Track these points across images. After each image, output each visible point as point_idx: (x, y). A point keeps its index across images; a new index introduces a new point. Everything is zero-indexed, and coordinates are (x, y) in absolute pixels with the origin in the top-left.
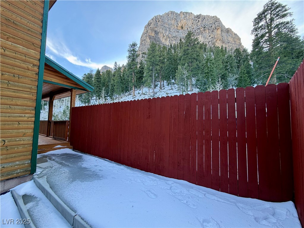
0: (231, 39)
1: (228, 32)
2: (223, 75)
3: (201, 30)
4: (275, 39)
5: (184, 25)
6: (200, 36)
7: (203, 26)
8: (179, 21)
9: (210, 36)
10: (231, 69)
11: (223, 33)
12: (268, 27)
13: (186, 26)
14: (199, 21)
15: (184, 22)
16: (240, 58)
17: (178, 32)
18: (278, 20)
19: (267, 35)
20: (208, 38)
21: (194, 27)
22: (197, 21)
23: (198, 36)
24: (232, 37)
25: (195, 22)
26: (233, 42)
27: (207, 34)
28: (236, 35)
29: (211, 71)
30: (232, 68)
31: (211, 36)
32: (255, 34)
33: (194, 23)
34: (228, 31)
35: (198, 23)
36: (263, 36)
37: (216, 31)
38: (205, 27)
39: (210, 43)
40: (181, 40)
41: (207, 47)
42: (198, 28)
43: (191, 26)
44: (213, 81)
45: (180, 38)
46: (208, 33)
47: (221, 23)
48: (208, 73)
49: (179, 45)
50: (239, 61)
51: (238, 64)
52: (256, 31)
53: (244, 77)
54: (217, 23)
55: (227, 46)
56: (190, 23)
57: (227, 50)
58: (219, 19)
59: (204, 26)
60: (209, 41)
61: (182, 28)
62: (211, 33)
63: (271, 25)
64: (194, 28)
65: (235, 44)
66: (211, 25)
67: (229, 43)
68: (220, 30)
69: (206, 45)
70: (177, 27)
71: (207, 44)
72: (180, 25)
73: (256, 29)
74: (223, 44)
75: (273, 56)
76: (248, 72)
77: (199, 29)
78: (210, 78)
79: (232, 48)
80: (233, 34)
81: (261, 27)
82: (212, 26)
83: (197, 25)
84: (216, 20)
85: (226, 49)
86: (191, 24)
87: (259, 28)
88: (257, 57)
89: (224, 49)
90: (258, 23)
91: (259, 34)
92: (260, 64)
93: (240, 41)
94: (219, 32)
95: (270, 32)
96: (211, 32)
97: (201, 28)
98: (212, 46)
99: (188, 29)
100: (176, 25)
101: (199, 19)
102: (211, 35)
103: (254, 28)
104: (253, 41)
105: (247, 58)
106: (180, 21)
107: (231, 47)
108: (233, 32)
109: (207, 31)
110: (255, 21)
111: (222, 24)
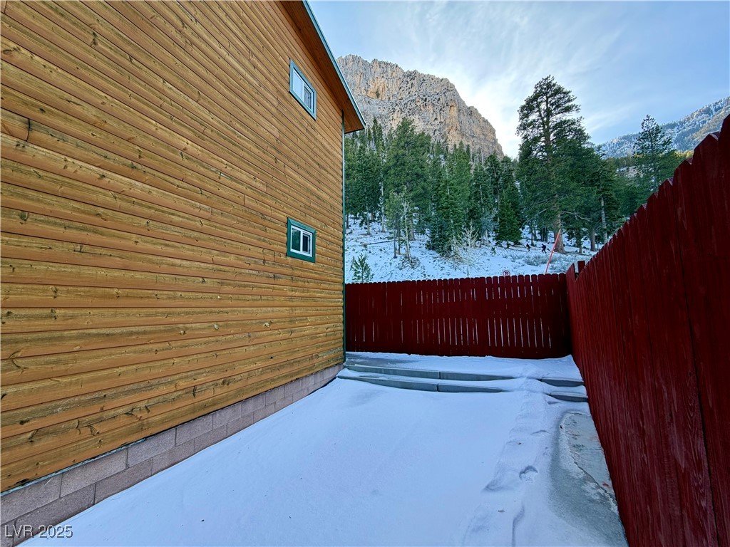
0: (478, 131)
1: (471, 115)
2: (471, 211)
3: (418, 104)
4: (555, 149)
5: (381, 89)
6: (417, 116)
7: (422, 96)
8: (371, 79)
9: (436, 119)
10: (485, 198)
11: (462, 115)
12: (544, 127)
13: (386, 92)
14: (412, 84)
15: (381, 82)
16: (497, 174)
17: (369, 102)
18: (558, 116)
19: (543, 139)
20: (433, 123)
21: (403, 96)
22: (409, 85)
23: (412, 117)
24: (479, 126)
25: (405, 86)
26: (482, 137)
27: (431, 115)
28: (486, 121)
29: (452, 204)
30: (487, 197)
31: (439, 120)
32: (523, 136)
33: (403, 89)
34: (472, 112)
35: (412, 90)
36: (536, 140)
37: (448, 109)
38: (426, 99)
39: (437, 133)
40: (375, 121)
41: (432, 142)
42: (411, 98)
43: (396, 93)
44: (457, 224)
45: (373, 117)
46: (432, 112)
47: (458, 95)
48: (447, 208)
49: (372, 131)
50: (497, 180)
51: (496, 187)
52: (525, 129)
53: (508, 216)
54: (449, 93)
55: (470, 143)
56: (394, 87)
57: (471, 150)
58: (452, 86)
59: (424, 96)
60: (435, 130)
61: (378, 95)
62: (438, 114)
63: (548, 122)
64: (402, 99)
65: (485, 140)
66: (437, 97)
67: (473, 137)
68: (455, 108)
69: (429, 137)
70: (367, 91)
71: (432, 135)
72: (372, 88)
73: (524, 127)
74: (462, 138)
75: (553, 180)
76: (515, 206)
77: (413, 101)
78: (452, 218)
79: (479, 149)
80: (481, 120)
81: (531, 123)
82: (439, 99)
83: (409, 93)
84: (448, 88)
85: (468, 150)
86: (397, 89)
87: (529, 125)
88: (529, 179)
89: (465, 149)
90: (527, 116)
91: (529, 135)
92: (534, 191)
93: (495, 136)
94: (454, 112)
95: (547, 134)
96: (438, 111)
97: (417, 100)
98: (442, 141)
99: (391, 98)
100: (363, 88)
101: (412, 81)
102: (439, 117)
103: (520, 123)
104: (519, 147)
105: (510, 176)
106: (374, 80)
107: (478, 147)
108: (480, 115)
109: (431, 107)
110: (522, 111)
111: (459, 97)
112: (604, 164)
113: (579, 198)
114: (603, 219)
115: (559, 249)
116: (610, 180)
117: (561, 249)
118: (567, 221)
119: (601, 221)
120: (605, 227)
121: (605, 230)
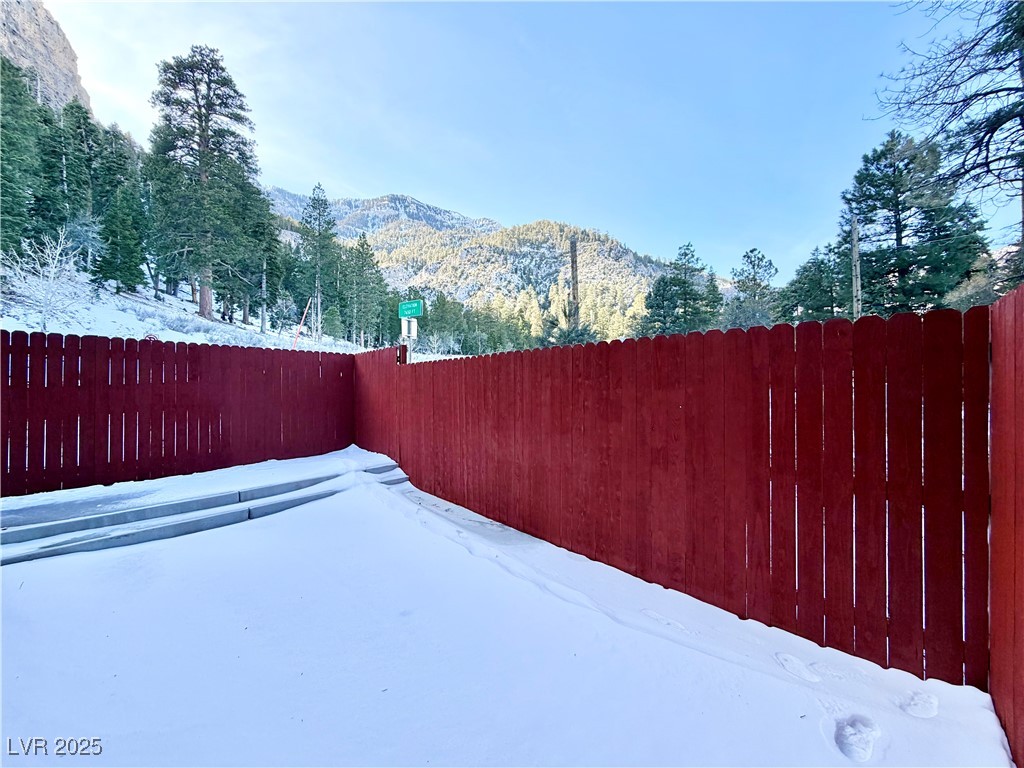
12: (201, 121)
16: (90, 148)
18: (224, 118)
19: (197, 139)
32: (164, 113)
36: (185, 133)
50: (91, 159)
52: (167, 103)
63: (207, 118)
73: (165, 100)
75: (209, 209)
81: (180, 102)
87: (176, 103)
91: (174, 118)
95: (204, 135)
112: (273, 217)
113: (242, 249)
114: (264, 285)
115: (206, 313)
116: (276, 240)
117: (209, 314)
118: (219, 274)
119: (261, 287)
120: (265, 297)
121: (264, 300)
